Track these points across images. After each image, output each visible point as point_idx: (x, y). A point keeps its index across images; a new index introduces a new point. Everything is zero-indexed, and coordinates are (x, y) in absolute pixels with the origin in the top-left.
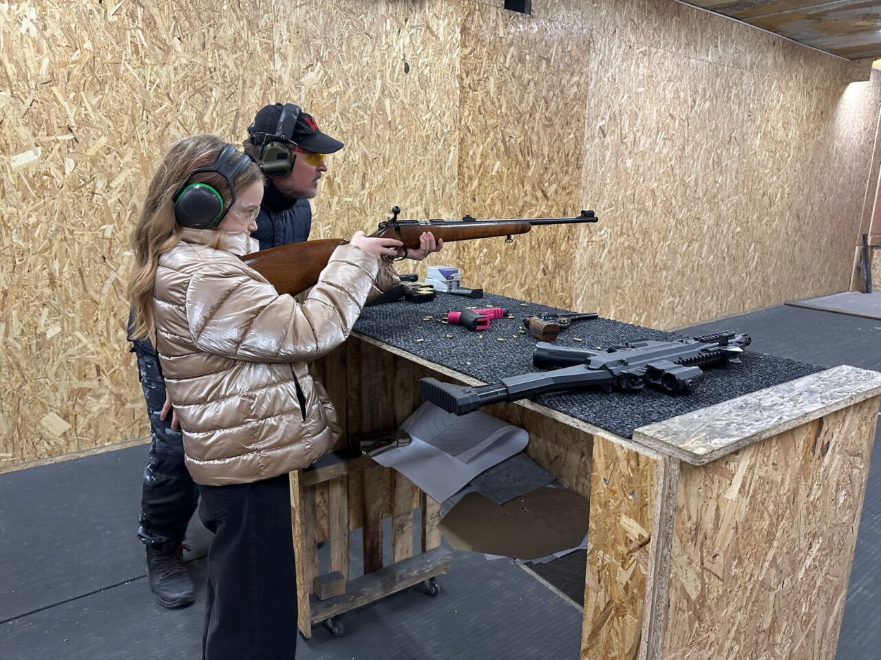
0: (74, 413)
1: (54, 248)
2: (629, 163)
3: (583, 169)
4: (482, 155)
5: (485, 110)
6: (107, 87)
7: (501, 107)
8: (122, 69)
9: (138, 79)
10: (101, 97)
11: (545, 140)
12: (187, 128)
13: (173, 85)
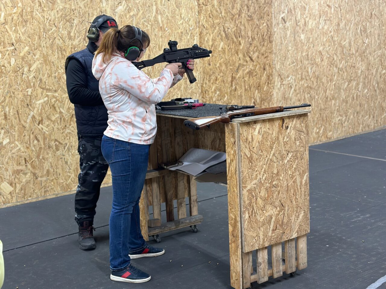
0: (15, 182)
1: (6, 101)
2: (303, 37)
3: (274, 43)
4: (212, 40)
5: (212, 15)
6: (28, 23)
7: (221, 13)
8: (34, 14)
9: (41, 18)
10: (25, 28)
11: (249, 28)
12: (63, 39)
13: (57, 19)
